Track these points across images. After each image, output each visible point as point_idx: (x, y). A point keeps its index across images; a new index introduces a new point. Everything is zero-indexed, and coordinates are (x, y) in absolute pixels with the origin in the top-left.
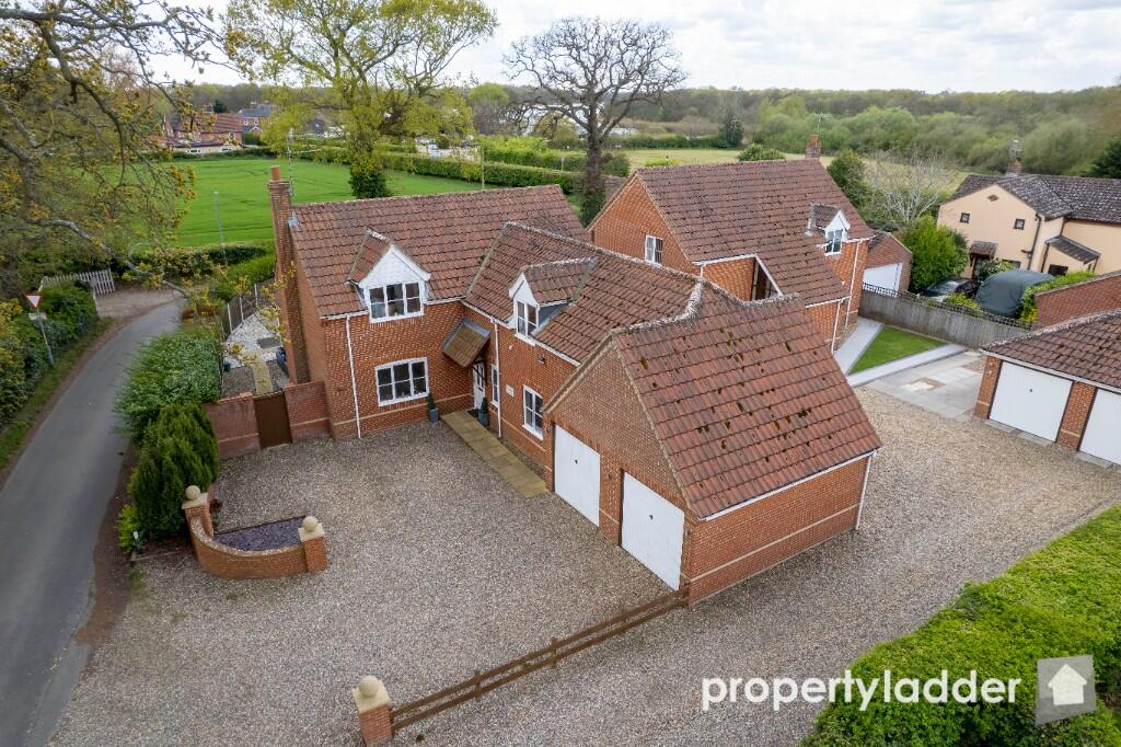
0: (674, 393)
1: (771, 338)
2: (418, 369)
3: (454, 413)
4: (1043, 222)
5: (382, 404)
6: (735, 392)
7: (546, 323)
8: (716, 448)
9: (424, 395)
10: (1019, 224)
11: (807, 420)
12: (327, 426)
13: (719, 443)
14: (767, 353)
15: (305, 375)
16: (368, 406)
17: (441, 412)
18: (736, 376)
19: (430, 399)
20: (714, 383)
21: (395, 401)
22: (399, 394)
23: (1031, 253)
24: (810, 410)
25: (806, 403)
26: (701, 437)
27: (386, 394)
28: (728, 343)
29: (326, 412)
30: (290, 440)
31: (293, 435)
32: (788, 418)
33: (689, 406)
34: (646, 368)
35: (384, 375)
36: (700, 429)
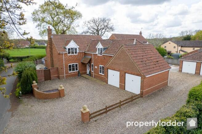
0: (135, 55)
1: (149, 49)
2: (76, 65)
3: (83, 75)
4: (178, 47)
5: (69, 72)
6: (145, 57)
7: (104, 51)
8: (145, 65)
10: (175, 47)
12: (58, 77)
14: (149, 52)
18: (145, 54)
19: (79, 72)
20: (142, 55)
21: (72, 72)
23: (177, 52)
24: (158, 61)
29: (58, 74)
32: (155, 62)
33: (138, 58)
35: (70, 66)
36: (141, 62)
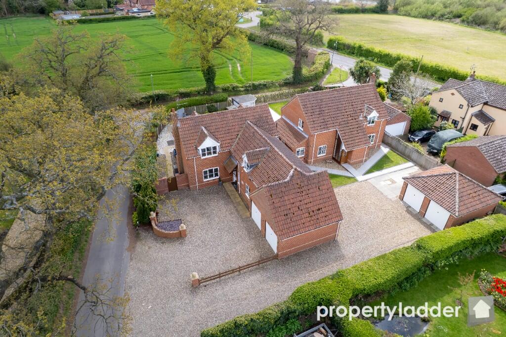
0: (279, 205)
1: (314, 186)
2: (216, 170)
3: (227, 183)
4: (470, 108)
5: (204, 180)
6: (298, 204)
7: (251, 169)
8: (289, 221)
9: (218, 177)
10: (461, 107)
11: (320, 212)
12: (188, 186)
13: (290, 219)
14: (311, 191)
15: (182, 172)
16: (200, 181)
17: (223, 182)
18: (299, 199)
19: (219, 179)
20: (292, 201)
21: (209, 179)
22: (210, 177)
23: (464, 119)
24: (321, 208)
25: (321, 206)
26: (285, 217)
27: (206, 177)
28: (299, 188)
29: (188, 182)
30: (177, 189)
31: (178, 188)
32: (313, 211)
33: (282, 208)
34: (272, 197)
35: (205, 173)
36: (285, 215)
